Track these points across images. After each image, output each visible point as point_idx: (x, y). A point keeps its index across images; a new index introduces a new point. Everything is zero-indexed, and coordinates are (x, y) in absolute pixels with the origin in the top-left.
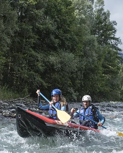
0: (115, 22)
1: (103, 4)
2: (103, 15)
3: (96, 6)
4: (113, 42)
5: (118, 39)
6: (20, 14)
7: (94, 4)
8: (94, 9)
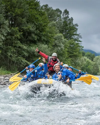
0: (77, 24)
1: (68, 13)
2: (68, 20)
3: (63, 15)
4: (76, 37)
5: (79, 34)
6: (11, 23)
7: (62, 14)
8: (62, 17)
